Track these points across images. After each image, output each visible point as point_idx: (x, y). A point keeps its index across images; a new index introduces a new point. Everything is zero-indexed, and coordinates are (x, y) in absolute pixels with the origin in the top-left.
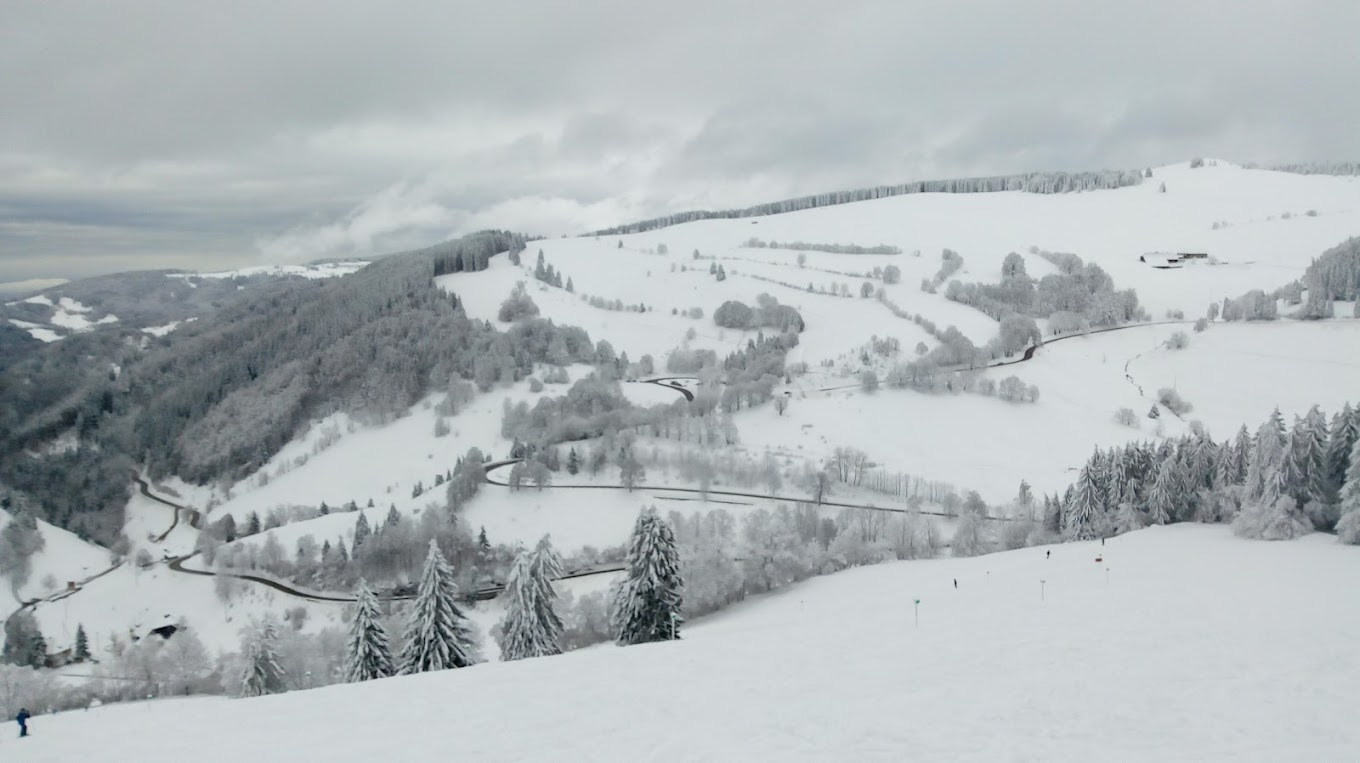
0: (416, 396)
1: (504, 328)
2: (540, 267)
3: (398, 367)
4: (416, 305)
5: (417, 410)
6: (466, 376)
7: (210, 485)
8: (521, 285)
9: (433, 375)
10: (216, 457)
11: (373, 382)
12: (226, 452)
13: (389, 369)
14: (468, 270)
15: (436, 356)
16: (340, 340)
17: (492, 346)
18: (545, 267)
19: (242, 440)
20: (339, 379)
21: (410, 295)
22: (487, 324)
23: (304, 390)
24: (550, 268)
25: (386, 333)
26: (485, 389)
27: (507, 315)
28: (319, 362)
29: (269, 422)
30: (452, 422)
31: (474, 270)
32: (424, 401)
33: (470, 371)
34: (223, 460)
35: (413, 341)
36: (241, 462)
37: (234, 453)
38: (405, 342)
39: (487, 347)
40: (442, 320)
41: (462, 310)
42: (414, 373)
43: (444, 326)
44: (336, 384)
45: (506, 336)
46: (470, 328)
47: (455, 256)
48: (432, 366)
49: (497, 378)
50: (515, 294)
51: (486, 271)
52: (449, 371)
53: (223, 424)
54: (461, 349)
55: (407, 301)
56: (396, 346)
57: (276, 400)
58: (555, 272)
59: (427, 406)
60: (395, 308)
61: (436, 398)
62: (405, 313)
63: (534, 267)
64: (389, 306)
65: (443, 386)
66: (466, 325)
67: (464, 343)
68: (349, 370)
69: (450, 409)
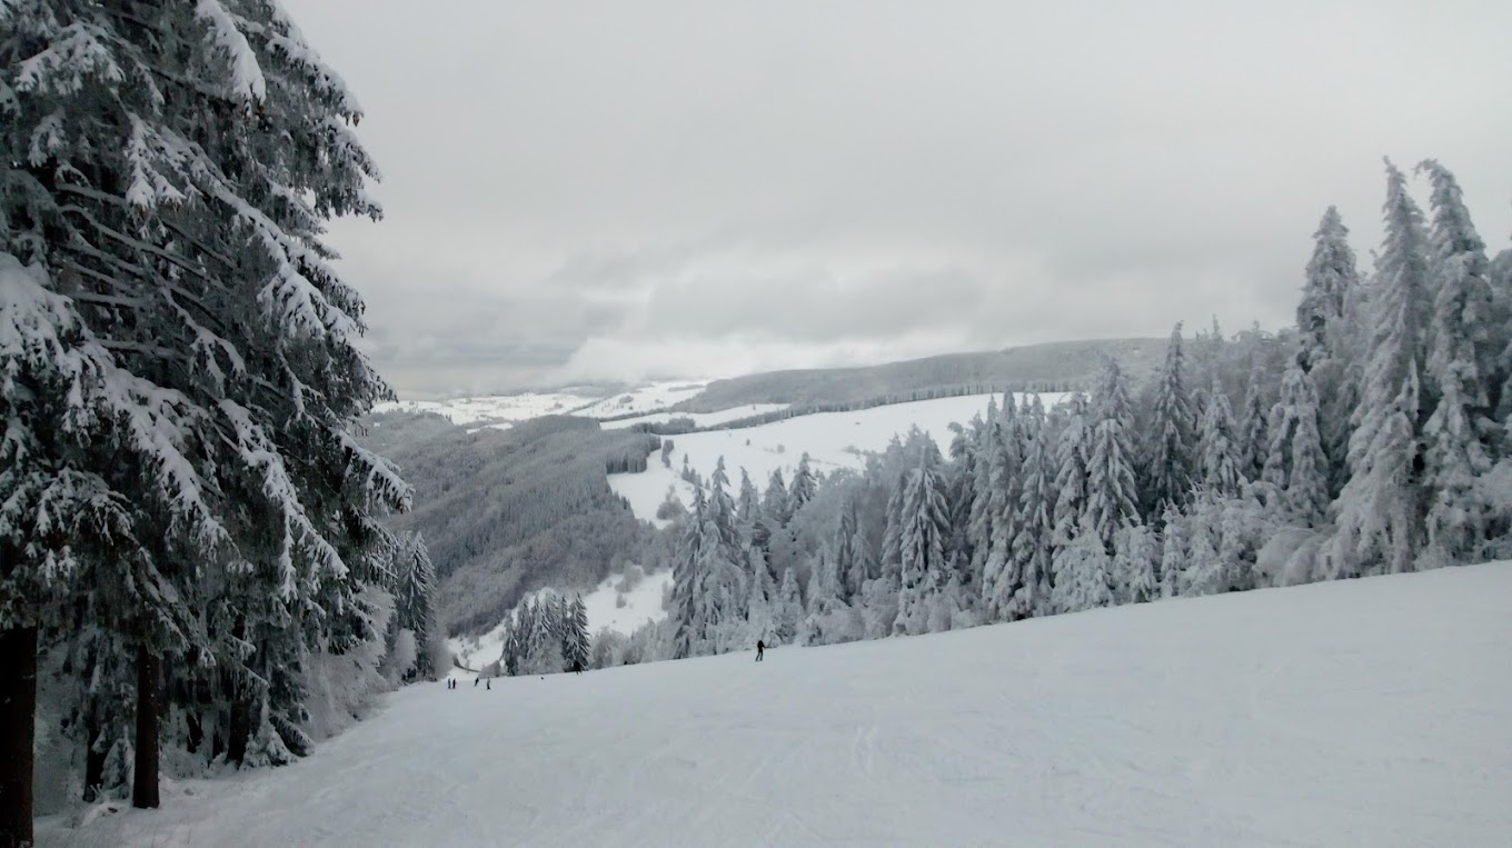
0: (602, 576)
1: (661, 525)
2: (686, 469)
3: (589, 557)
4: (597, 506)
5: (602, 587)
6: (635, 562)
7: (459, 638)
8: (672, 489)
9: (613, 562)
10: (461, 618)
11: (571, 567)
12: (469, 615)
13: (582, 556)
14: (632, 472)
15: (615, 548)
16: (543, 531)
17: (654, 541)
18: (690, 471)
19: (480, 607)
20: (547, 563)
21: (594, 497)
22: (650, 523)
23: (523, 571)
24: (693, 471)
25: (577, 528)
26: (650, 573)
27: (663, 515)
28: (531, 549)
29: (498, 594)
30: (629, 597)
31: (636, 471)
32: (607, 580)
33: (638, 559)
34: (469, 621)
35: (598, 536)
36: (481, 623)
37: (476, 616)
38: (592, 536)
39: (650, 541)
40: (618, 520)
41: (631, 510)
42: (599, 562)
43: (620, 524)
44: (545, 567)
45: (663, 533)
46: (638, 527)
47: (622, 461)
48: (612, 555)
49: (657, 564)
50: (668, 497)
51: (645, 473)
52: (624, 560)
53: (462, 594)
54: (632, 543)
55: (591, 502)
56: (585, 539)
57: (501, 578)
58: (697, 473)
59: (609, 585)
60: (582, 509)
61: (616, 579)
62: (590, 513)
63: (681, 469)
64: (578, 506)
65: (620, 570)
66: (634, 523)
67: (634, 538)
68: (552, 557)
69: (625, 588)
